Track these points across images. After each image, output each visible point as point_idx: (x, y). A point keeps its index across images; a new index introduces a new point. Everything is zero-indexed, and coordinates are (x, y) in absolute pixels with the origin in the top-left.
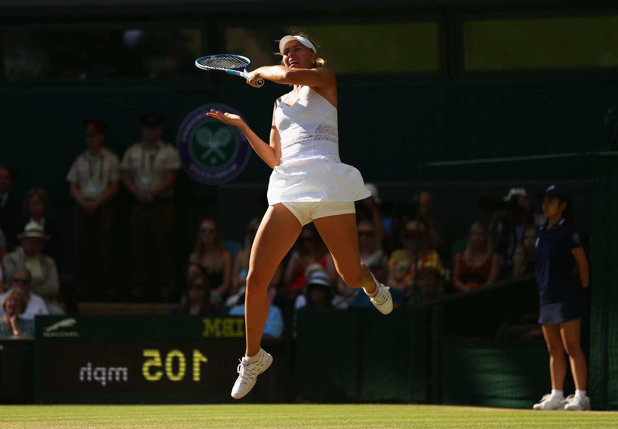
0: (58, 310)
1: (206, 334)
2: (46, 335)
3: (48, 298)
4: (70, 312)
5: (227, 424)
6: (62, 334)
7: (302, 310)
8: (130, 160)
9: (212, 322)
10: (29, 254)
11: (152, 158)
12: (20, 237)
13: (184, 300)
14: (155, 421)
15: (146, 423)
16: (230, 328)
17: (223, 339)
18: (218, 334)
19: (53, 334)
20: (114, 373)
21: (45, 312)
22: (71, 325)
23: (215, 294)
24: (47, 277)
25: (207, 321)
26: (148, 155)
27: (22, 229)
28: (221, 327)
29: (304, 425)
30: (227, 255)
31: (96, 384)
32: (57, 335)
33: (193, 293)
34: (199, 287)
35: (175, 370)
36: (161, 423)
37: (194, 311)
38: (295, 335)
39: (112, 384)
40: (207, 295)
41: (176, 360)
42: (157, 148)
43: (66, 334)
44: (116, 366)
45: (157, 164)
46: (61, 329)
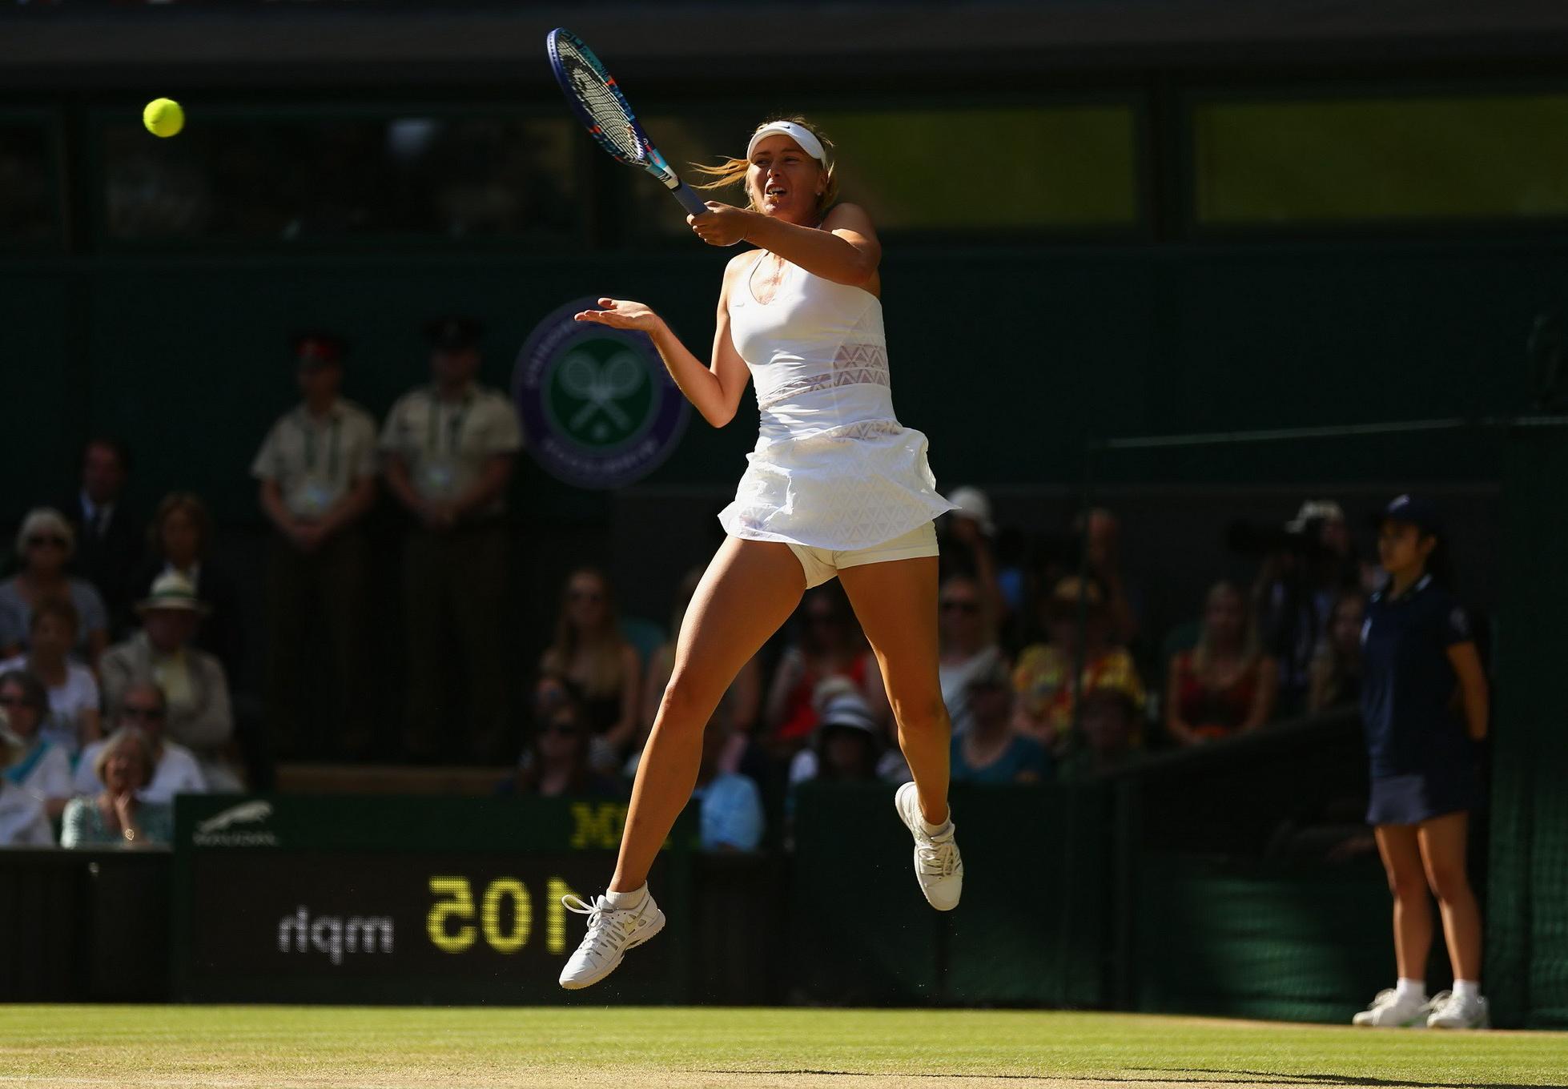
0: (229, 781)
1: (579, 841)
2: (200, 839)
3: (206, 754)
4: (257, 788)
5: (627, 1053)
6: (238, 839)
7: (807, 786)
8: (404, 428)
9: (595, 810)
10: (163, 649)
11: (456, 424)
12: (140, 607)
13: (527, 761)
14: (457, 1046)
15: (437, 1049)
18: (609, 842)
19: (217, 840)
20: (360, 934)
21: (199, 785)
22: (258, 818)
23: (602, 747)
24: (203, 703)
25: (582, 811)
26: (444, 416)
27: (144, 589)
28: (615, 826)
29: (809, 1058)
30: (629, 656)
31: (317, 959)
32: (225, 840)
33: (549, 744)
34: (564, 730)
35: (507, 926)
36: (471, 1050)
37: (552, 787)
38: (790, 844)
39: (356, 958)
40: (583, 751)
41: (507, 904)
42: (467, 401)
43: (247, 838)
44: (366, 915)
45: (467, 437)
46: (236, 827)
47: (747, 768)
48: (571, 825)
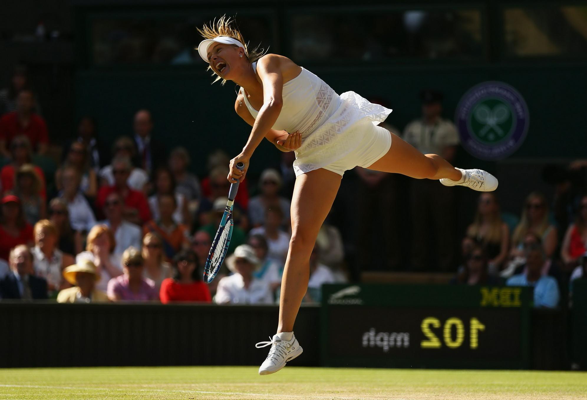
0: (341, 278)
1: (484, 303)
3: (333, 267)
4: (353, 281)
5: (506, 388)
7: (578, 281)
8: (411, 136)
9: (490, 290)
11: (432, 134)
13: (461, 270)
14: (437, 385)
15: (429, 386)
16: (507, 297)
17: (500, 308)
18: (496, 303)
23: (492, 265)
24: (331, 246)
25: (485, 291)
26: (427, 130)
28: (498, 297)
29: (581, 391)
30: (505, 228)
31: (378, 349)
33: (472, 264)
34: (478, 258)
35: (454, 337)
36: (443, 386)
37: (473, 281)
38: (570, 304)
39: (394, 349)
40: (485, 267)
41: (454, 328)
42: (436, 124)
44: (398, 331)
45: (437, 139)
47: (552, 273)
48: (480, 297)
